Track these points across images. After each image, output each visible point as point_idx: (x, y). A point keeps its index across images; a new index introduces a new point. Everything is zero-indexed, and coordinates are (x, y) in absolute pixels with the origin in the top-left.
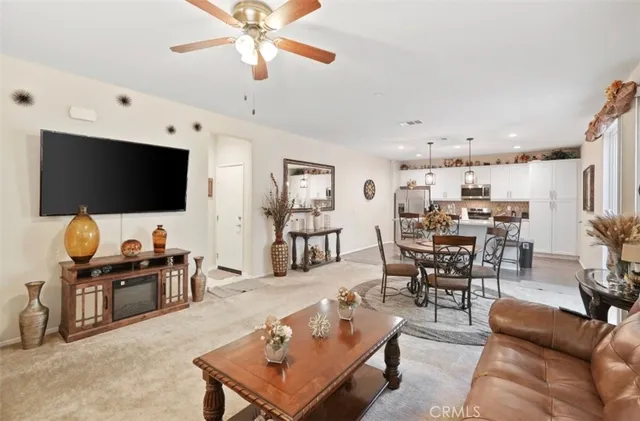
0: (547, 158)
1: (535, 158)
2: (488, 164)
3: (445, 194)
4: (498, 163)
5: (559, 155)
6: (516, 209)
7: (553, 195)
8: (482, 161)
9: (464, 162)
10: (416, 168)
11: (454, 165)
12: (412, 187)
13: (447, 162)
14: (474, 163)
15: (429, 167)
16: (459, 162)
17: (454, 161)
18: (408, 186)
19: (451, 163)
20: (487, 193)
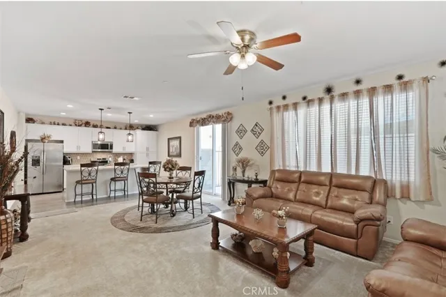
0: (143, 129)
1: (138, 128)
2: (109, 128)
3: (78, 147)
4: (115, 128)
5: (149, 128)
6: (125, 157)
7: (148, 149)
8: (105, 125)
9: (92, 124)
10: (43, 123)
11: (83, 125)
12: (47, 141)
13: (77, 122)
14: (99, 126)
15: (58, 124)
16: (87, 124)
17: (84, 122)
18: (43, 140)
19: (81, 123)
20: (111, 148)
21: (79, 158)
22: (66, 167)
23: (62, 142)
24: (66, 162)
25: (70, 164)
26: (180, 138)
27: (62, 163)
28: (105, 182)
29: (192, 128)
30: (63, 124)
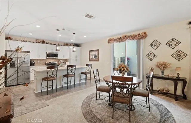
6: (64, 61)
7: (76, 57)
8: (53, 43)
9: (46, 42)
10: (17, 41)
11: (41, 42)
12: (19, 51)
13: (37, 40)
14: (50, 43)
15: (26, 41)
16: (43, 42)
17: (41, 41)
18: (17, 51)
19: (39, 42)
20: (57, 56)
21: (38, 62)
22: (32, 68)
23: (29, 52)
24: (32, 64)
25: (33, 66)
26: (98, 50)
27: (29, 65)
28: (60, 78)
29: (109, 44)
30: (29, 42)
